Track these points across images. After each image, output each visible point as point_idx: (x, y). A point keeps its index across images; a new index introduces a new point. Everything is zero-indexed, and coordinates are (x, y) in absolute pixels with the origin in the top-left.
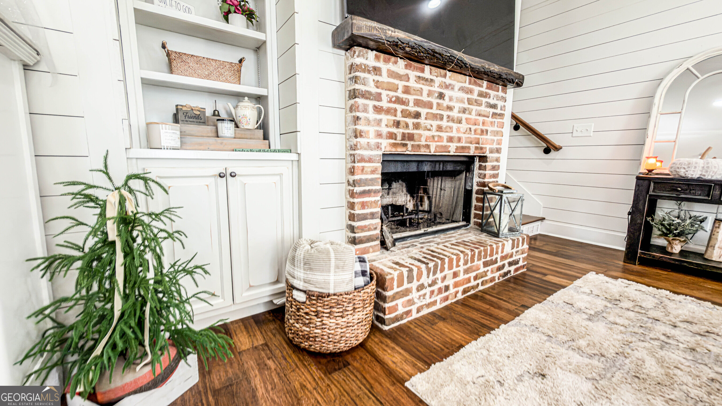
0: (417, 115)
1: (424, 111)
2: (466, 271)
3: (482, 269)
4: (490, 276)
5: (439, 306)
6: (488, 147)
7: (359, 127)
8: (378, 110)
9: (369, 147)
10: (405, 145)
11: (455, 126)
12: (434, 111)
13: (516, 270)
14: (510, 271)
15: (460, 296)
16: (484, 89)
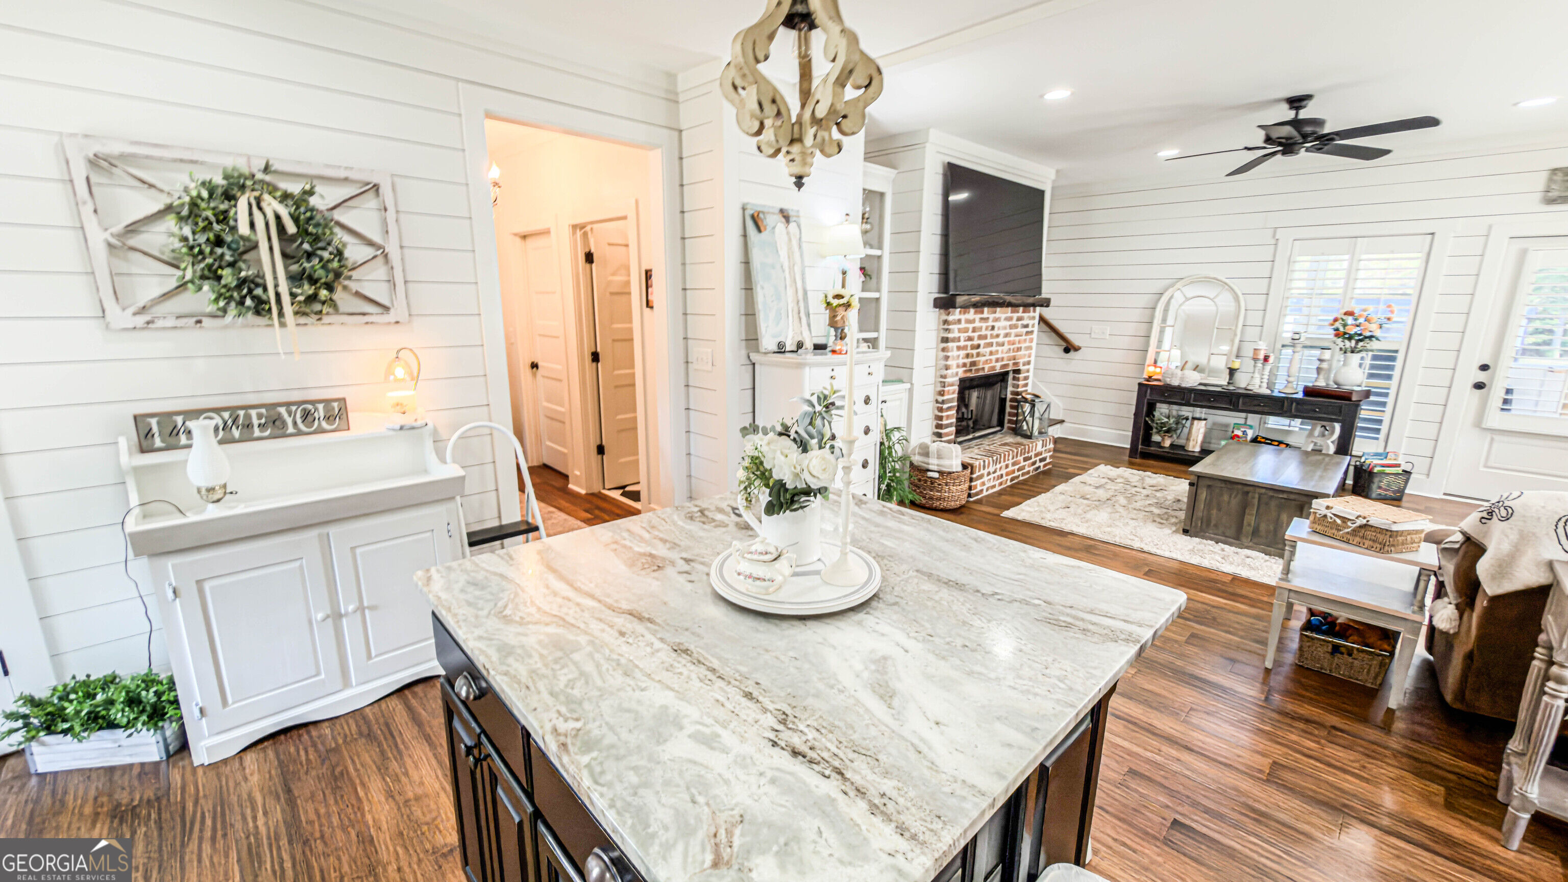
0: (978, 346)
1: (982, 342)
2: (1014, 464)
3: (1022, 464)
4: (1027, 469)
5: (997, 489)
6: (1021, 361)
7: (949, 363)
8: (959, 348)
9: (953, 376)
10: (971, 370)
11: (1000, 348)
12: (989, 340)
13: (1045, 466)
14: (1039, 467)
15: (1009, 483)
16: (1020, 314)
